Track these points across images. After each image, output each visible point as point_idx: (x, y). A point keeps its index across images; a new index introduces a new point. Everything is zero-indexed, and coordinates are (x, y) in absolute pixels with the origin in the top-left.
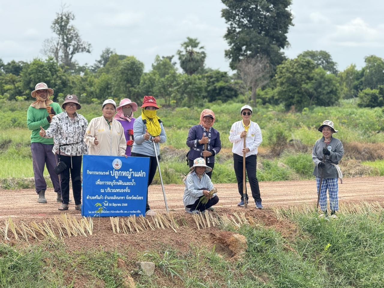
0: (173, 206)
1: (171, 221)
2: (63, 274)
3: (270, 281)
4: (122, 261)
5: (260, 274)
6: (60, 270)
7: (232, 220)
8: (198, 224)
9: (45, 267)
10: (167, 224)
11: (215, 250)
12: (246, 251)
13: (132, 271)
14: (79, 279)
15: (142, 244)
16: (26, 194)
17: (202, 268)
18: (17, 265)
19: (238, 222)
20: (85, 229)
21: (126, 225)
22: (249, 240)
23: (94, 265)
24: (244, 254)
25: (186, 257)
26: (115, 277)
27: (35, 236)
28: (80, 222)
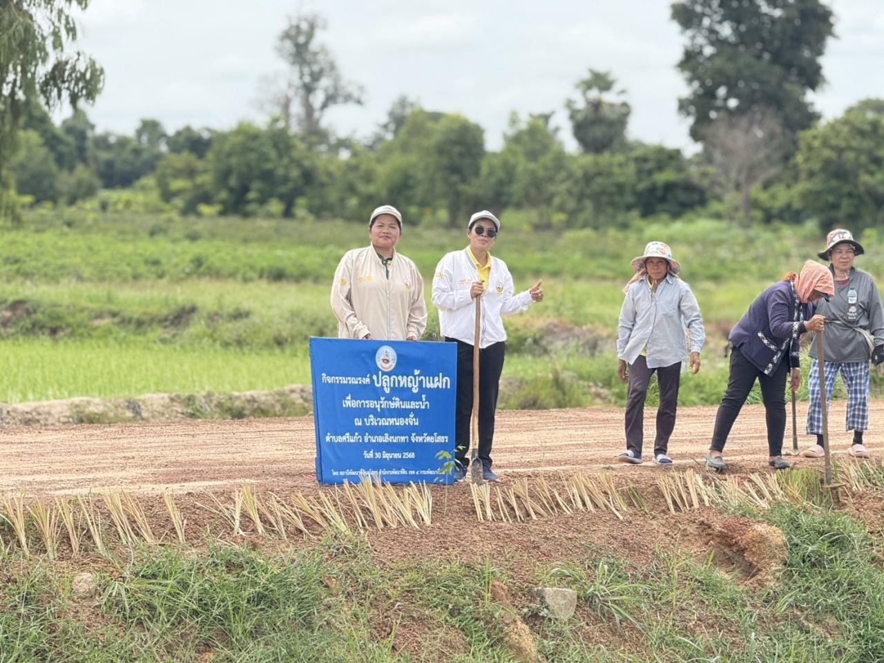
0: (607, 459)
1: (609, 493)
2: (369, 615)
3: (842, 634)
4: (502, 585)
5: (818, 617)
6: (361, 605)
7: (748, 492)
8: (670, 501)
9: (328, 599)
10: (601, 500)
11: (712, 561)
12: (785, 564)
13: (526, 610)
14: (404, 626)
15: (545, 547)
17: (684, 605)
18: (266, 593)
19: (762, 496)
20: (414, 509)
21: (507, 503)
22: (790, 539)
23: (437, 594)
24: (779, 571)
25: (646, 576)
26: (487, 623)
27: (302, 527)
28: (401, 495)
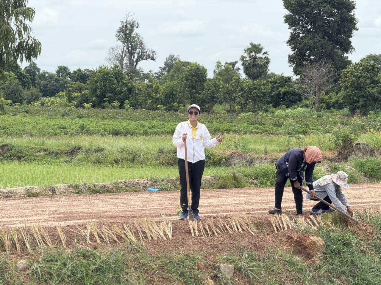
0: (249, 210)
1: (249, 224)
2: (145, 277)
3: (348, 283)
4: (202, 263)
5: (338, 276)
6: (141, 272)
7: (308, 223)
8: (275, 227)
9: (127, 270)
10: (245, 227)
11: (293, 252)
12: (324, 254)
13: (212, 274)
14: (160, 281)
15: (220, 247)
16: (103, 198)
17: (280, 271)
18: (100, 268)
19: (314, 225)
20: (164, 232)
21: (204, 228)
22: (326, 243)
23: (174, 268)
24: (321, 256)
25: (264, 259)
26: (195, 279)
27: (116, 239)
28: (159, 226)
